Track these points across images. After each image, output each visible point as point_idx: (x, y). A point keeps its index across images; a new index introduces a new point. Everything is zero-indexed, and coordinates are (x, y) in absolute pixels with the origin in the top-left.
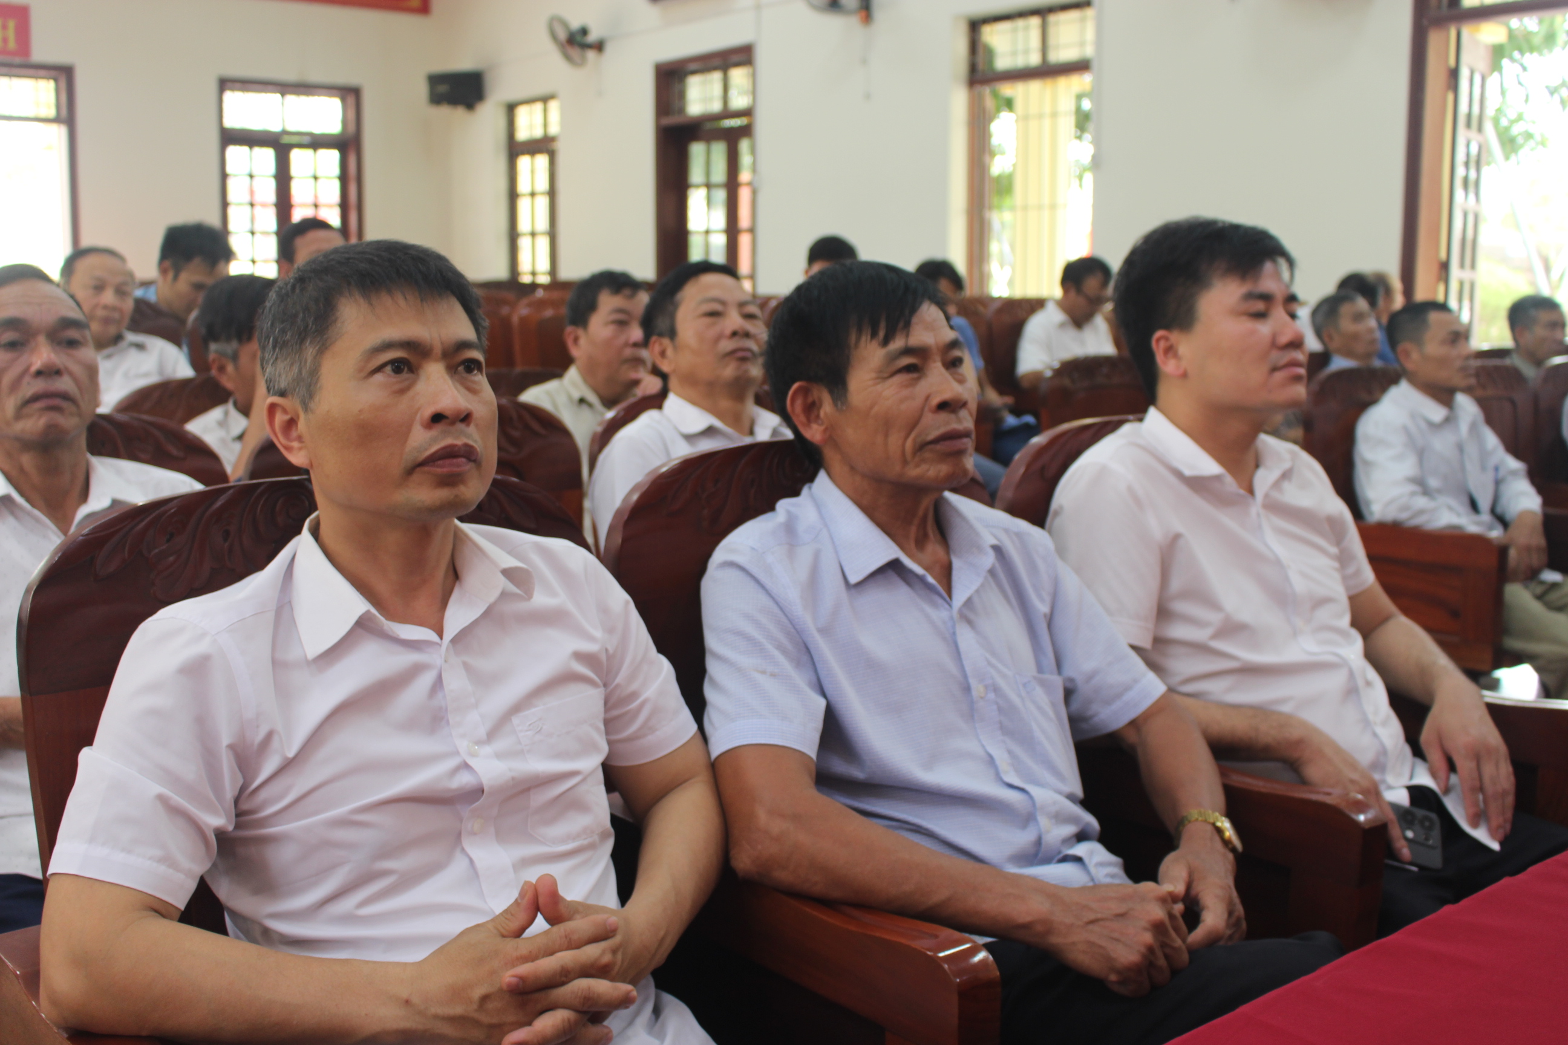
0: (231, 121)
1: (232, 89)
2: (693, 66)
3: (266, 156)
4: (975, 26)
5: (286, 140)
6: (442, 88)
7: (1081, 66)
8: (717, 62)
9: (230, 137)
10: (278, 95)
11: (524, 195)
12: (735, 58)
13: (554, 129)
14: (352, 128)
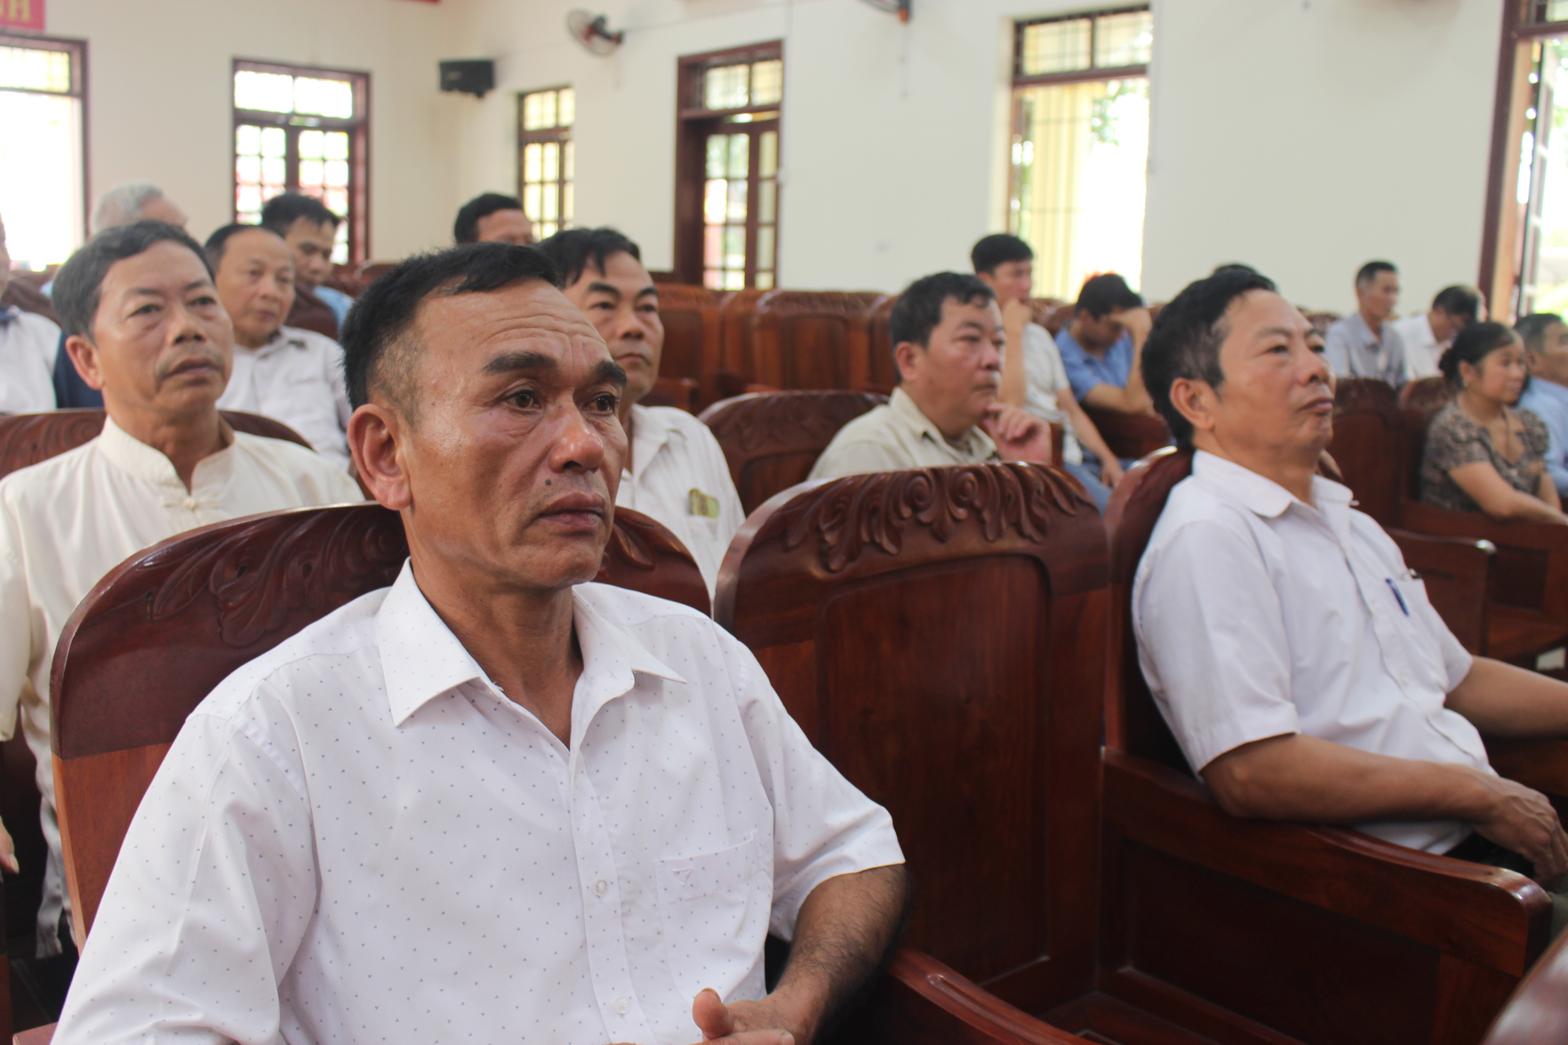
0: (244, 102)
1: (245, 69)
2: (716, 60)
3: (277, 136)
4: (1020, 27)
5: (295, 122)
6: (454, 76)
7: (1136, 70)
8: (742, 56)
9: (241, 118)
10: (290, 78)
11: (533, 183)
12: (762, 53)
13: (566, 119)
14: (361, 113)
